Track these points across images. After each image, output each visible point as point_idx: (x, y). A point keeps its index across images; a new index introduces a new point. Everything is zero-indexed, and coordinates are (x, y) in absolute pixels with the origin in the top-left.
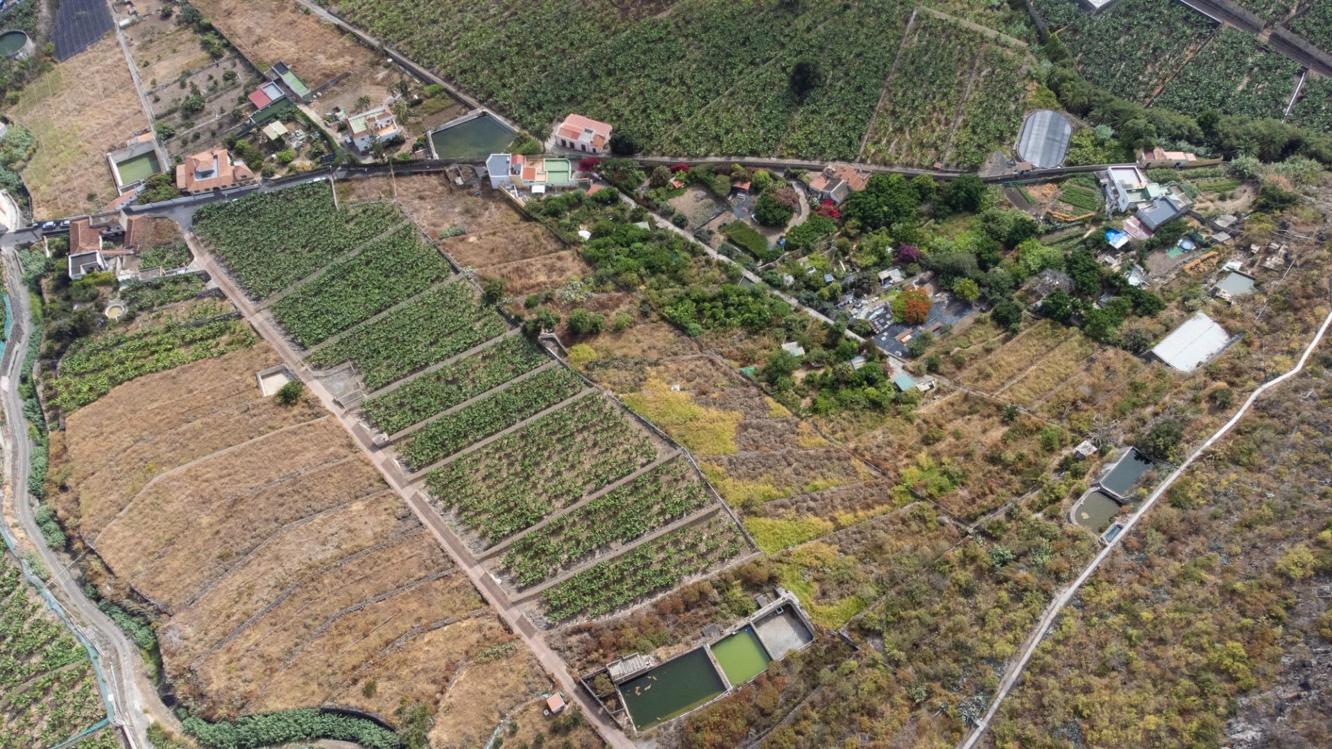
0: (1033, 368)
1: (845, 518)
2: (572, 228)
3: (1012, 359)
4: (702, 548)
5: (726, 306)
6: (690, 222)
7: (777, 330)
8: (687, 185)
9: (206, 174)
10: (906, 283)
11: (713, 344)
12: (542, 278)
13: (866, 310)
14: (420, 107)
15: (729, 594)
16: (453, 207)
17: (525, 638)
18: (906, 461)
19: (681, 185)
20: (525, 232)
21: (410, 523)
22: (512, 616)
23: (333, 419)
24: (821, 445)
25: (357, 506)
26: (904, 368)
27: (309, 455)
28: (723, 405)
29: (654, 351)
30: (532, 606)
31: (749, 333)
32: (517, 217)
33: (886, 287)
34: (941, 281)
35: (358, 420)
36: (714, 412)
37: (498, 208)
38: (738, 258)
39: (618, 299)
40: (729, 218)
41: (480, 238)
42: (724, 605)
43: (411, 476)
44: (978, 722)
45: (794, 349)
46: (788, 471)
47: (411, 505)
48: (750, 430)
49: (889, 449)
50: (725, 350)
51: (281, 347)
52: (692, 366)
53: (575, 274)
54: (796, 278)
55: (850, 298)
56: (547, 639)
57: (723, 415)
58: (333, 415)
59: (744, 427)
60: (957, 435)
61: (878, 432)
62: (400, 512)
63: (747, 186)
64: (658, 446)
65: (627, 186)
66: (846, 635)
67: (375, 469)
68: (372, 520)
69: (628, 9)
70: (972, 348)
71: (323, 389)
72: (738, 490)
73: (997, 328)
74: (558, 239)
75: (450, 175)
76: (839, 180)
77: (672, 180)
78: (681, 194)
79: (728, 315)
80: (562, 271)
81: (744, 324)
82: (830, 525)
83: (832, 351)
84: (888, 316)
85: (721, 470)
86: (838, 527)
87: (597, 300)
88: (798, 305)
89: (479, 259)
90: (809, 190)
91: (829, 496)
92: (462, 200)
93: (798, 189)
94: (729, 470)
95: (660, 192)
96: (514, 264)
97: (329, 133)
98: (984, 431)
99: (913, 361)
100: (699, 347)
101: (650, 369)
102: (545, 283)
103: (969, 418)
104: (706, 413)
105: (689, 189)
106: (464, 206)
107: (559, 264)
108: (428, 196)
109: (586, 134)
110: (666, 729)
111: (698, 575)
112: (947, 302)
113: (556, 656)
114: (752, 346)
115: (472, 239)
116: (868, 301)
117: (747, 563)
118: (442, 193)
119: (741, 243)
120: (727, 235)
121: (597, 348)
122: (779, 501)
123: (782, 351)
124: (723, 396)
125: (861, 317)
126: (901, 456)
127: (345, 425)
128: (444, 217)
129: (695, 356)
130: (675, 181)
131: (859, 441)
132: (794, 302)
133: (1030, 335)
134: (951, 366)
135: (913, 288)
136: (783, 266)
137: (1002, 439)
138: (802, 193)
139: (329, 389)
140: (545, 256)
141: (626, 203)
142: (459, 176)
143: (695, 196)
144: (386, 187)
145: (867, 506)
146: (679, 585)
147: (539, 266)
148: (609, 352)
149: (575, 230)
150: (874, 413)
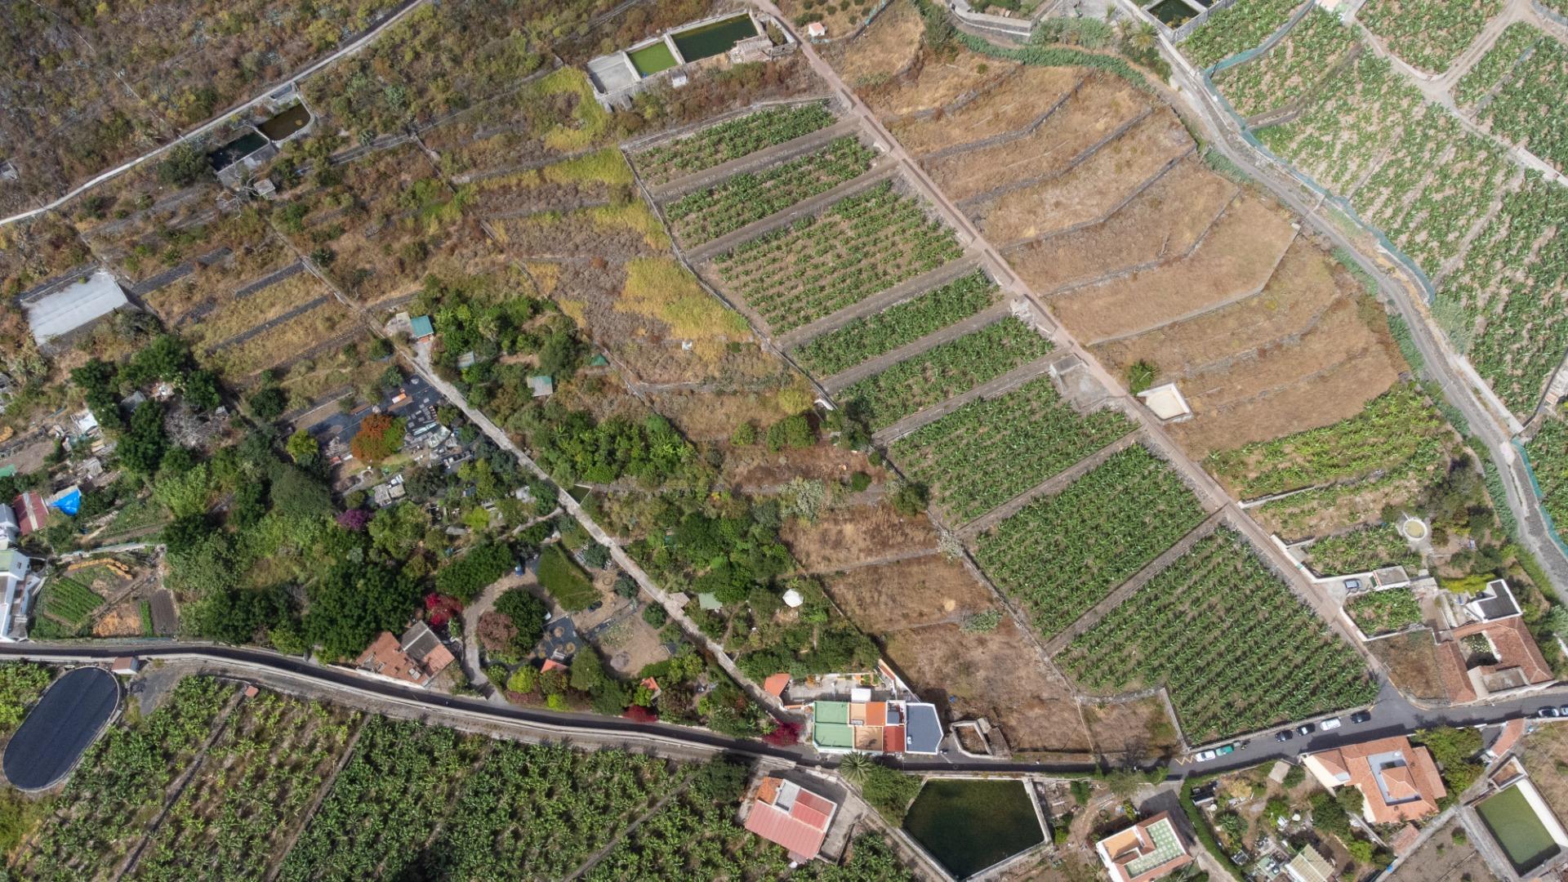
0: (271, 317)
1: (530, 178)
2: (808, 608)
3: (290, 337)
4: (678, 161)
6: (639, 615)
7: (554, 415)
8: (637, 680)
9: (1390, 766)
10: (375, 480)
11: (635, 403)
12: (849, 529)
13: (435, 440)
15: (657, 109)
16: (988, 680)
17: (848, 91)
18: (452, 229)
19: (645, 681)
20: (879, 618)
21: (973, 213)
22: (860, 111)
23: (1081, 340)
24: (536, 263)
25: (1031, 233)
26: (416, 355)
28: (634, 318)
29: (708, 402)
30: (843, 119)
31: (588, 415)
32: (891, 652)
33: (400, 479)
35: (1053, 339)
36: (645, 310)
37: (921, 671)
38: (585, 536)
39: (749, 482)
40: (585, 620)
41: (941, 608)
42: (662, 101)
43: (981, 262)
45: (541, 387)
46: (578, 237)
47: (975, 232)
48: (608, 286)
49: (464, 250)
50: (621, 397)
52: (666, 375)
53: (806, 533)
54: (513, 494)
55: (451, 463)
56: (826, 87)
57: (636, 308)
58: (1084, 347)
59: (615, 291)
60: (388, 249)
61: (471, 270)
62: (984, 224)
63: (548, 666)
64: (713, 271)
65: (728, 686)
66: (558, 60)
67: (1019, 274)
68: (1013, 220)
70: (328, 371)
71: (1104, 383)
72: (635, 219)
73: (289, 391)
74: (830, 594)
75: (1000, 740)
77: (659, 692)
78: (648, 665)
79: (612, 437)
80: (824, 539)
81: (592, 427)
82: (547, 171)
83: (495, 377)
84: (411, 425)
85: (648, 239)
86: (540, 171)
87: (776, 481)
88: (519, 454)
89: (940, 571)
90: (459, 655)
91: (542, 205)
92: (975, 692)
93: (473, 662)
94: (640, 237)
95: (680, 673)
96: (890, 555)
97: (1221, 868)
98: (359, 249)
99: (402, 362)
100: (652, 402)
101: (717, 374)
102: (845, 521)
103: (368, 266)
104: (656, 310)
105: (635, 674)
106: (971, 680)
107: (828, 552)
108: (1031, 707)
109: (786, 804)
110: (724, 11)
111: (684, 137)
112: (332, 443)
113: (819, 72)
114: (588, 400)
115: (950, 605)
116: (427, 458)
117: (636, 134)
118: (1011, 710)
119: (575, 572)
120: (591, 589)
121: (777, 408)
122: (595, 201)
123: (555, 388)
124: (633, 332)
125: (444, 429)
126: (454, 239)
127: (1066, 333)
128: (998, 659)
129: (659, 387)
130: (654, 691)
131: (493, 263)
132: (524, 460)
133: (256, 365)
134: (362, 348)
135: (367, 474)
136: (525, 513)
137: (343, 231)
138: (469, 656)
139: (1096, 382)
140: (847, 569)
141: (730, 656)
142: (986, 736)
143: (626, 662)
144: (1097, 728)
145: (506, 189)
146: (705, 127)
147: (854, 550)
148: (763, 402)
149: (806, 605)
150: (468, 294)
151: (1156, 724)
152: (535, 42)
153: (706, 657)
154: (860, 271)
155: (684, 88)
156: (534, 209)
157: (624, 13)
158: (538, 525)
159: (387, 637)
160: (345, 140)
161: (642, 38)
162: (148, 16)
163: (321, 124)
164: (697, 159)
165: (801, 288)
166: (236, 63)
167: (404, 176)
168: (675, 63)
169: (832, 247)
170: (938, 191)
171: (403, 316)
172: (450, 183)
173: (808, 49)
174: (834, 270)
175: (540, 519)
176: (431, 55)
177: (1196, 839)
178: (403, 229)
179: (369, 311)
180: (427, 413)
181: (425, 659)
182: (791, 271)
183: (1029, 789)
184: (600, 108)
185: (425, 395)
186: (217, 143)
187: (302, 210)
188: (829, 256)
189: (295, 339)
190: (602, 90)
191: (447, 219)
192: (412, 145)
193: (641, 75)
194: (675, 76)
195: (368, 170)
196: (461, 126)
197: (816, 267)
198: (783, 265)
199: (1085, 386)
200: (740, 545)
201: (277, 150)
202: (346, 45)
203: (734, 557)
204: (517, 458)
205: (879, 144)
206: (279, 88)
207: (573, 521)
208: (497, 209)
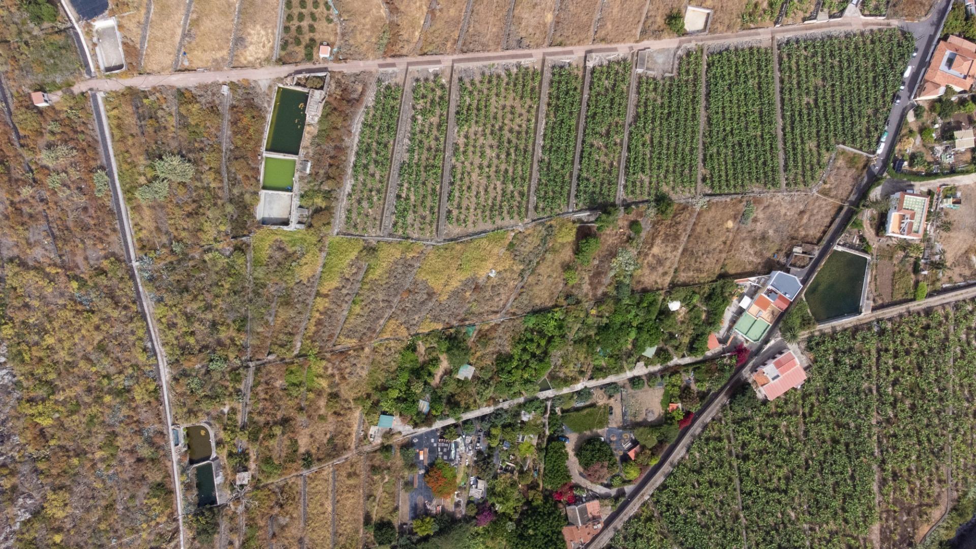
0: (330, 509)
1: (321, 304)
2: (685, 301)
3: (349, 503)
4: (365, 204)
5: (533, 355)
6: (630, 391)
7: (490, 375)
8: (666, 413)
9: (950, 62)
10: (464, 494)
11: (509, 324)
12: (655, 250)
13: (462, 448)
14: (910, 269)
15: (321, 195)
16: (776, 231)
17: (381, 61)
18: (330, 371)
19: (670, 409)
20: (711, 266)
21: (514, 44)
22: (401, 64)
23: (632, 40)
24: (382, 331)
25: (549, 17)
26: (400, 433)
27: (615, 10)
28: (455, 294)
29: (534, 282)
30: (399, 80)
31: (501, 354)
32: (732, 271)
33: (472, 479)
34: (446, 518)
35: (621, 55)
36: (455, 284)
37: (750, 263)
38: (571, 396)
39: (596, 288)
40: (615, 420)
41: (728, 230)
42: (316, 188)
43: (549, 63)
44: (138, 263)
45: (466, 372)
46: (380, 297)
47: (527, 51)
48: (425, 297)
49: (348, 370)
50: (500, 330)
51: (725, 38)
52: (503, 297)
53: (643, 275)
54: (523, 422)
55: (481, 446)
56: (370, 73)
57: (450, 288)
58: (637, 42)
59: (431, 295)
60: (322, 418)
61: (364, 373)
62: (526, 42)
63: (632, 454)
64: (455, 230)
65: (699, 368)
66: (244, 239)
67: (571, 44)
68: (533, 22)
69: (908, 514)
70: (381, 489)
71: (665, 47)
72: (390, 255)
73: (382, 518)
74: (685, 285)
75: (809, 247)
76: (583, 523)
77: (680, 405)
78: (662, 403)
79: (524, 350)
80: (653, 268)
81: (511, 357)
82: (324, 291)
83: (444, 396)
84: (445, 457)
85: (409, 255)
86: (318, 294)
87: (606, 273)
88: (500, 406)
89: (707, 217)
90: (595, 497)
91: (345, 306)
92: (778, 242)
93: (603, 490)
94: (406, 261)
95: (677, 389)
96: (684, 238)
97: (932, 181)
98: (312, 436)
99: (400, 443)
100: (514, 314)
101: (522, 267)
102: (650, 249)
103: (328, 436)
104: (459, 278)
105: (662, 411)
106: (771, 240)
107: (661, 270)
108: (801, 219)
109: (775, 375)
110: (269, 102)
111: (348, 188)
112: (428, 507)
113: (357, 71)
114: (490, 349)
115: (730, 224)
116: (469, 457)
117: (332, 220)
118: (797, 231)
119: (585, 412)
120: (600, 408)
121: (563, 245)
122: (362, 273)
123: (470, 364)
124: (464, 299)
125: (459, 440)
126: (336, 372)
127: (622, 45)
128: (770, 219)
129: (509, 305)
130: (678, 407)
131: (367, 357)
132: (505, 405)
133: (357, 532)
134: (377, 463)
135: (458, 495)
136: (539, 422)
137: (296, 441)
138: (597, 491)
139: (663, 50)
140: (676, 266)
141: (683, 356)
142: (803, 253)
143: (653, 412)
144: (833, 193)
145: (319, 323)
146: (350, 171)
147: (669, 255)
148: (554, 250)
149: (683, 301)
150: (379, 383)
151: (851, 161)
152: (220, 246)
153: (675, 370)
154: (509, 142)
155: (313, 167)
156: (345, 313)
157: (229, 172)
158: (549, 418)
159: (566, 531)
160: (233, 411)
161: (257, 171)
162: (76, 508)
163: (212, 422)
164: (371, 191)
165: (498, 183)
166: (140, 460)
167: (278, 383)
168: (294, 161)
169: (482, 147)
170: (486, 54)
171: (373, 430)
172: (298, 356)
173: (335, 67)
174: (498, 157)
175: (547, 415)
176: (196, 325)
177: (912, 183)
178: (313, 402)
179: (356, 448)
180: (443, 444)
181: (590, 516)
182: (484, 181)
183: (840, 249)
184: (298, 231)
185: (428, 439)
186: (193, 495)
187: (267, 460)
188: (488, 151)
189: (352, 501)
190: (286, 223)
191: (321, 371)
192: (258, 369)
193: (289, 189)
194: (305, 169)
195: (260, 406)
196: (260, 330)
197: (489, 166)
198: (475, 184)
199: (660, 59)
200: (630, 316)
201: (217, 458)
202: (160, 379)
203: (635, 324)
204: (502, 409)
205: (432, 69)
206: (171, 437)
207: (560, 398)
208: (331, 336)
